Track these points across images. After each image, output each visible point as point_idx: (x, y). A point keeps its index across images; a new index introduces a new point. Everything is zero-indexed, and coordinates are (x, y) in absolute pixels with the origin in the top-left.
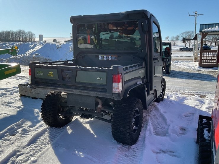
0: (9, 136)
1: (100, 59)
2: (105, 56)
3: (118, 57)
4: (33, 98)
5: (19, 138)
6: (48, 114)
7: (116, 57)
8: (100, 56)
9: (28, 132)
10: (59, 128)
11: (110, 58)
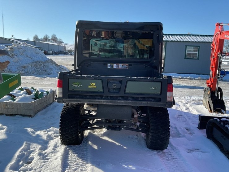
0: (25, 164)
1: (109, 67)
2: (115, 65)
3: (129, 65)
4: (7, 115)
5: (44, 165)
6: (70, 131)
7: (127, 66)
8: (109, 65)
9: (46, 156)
10: (79, 145)
11: (120, 66)
